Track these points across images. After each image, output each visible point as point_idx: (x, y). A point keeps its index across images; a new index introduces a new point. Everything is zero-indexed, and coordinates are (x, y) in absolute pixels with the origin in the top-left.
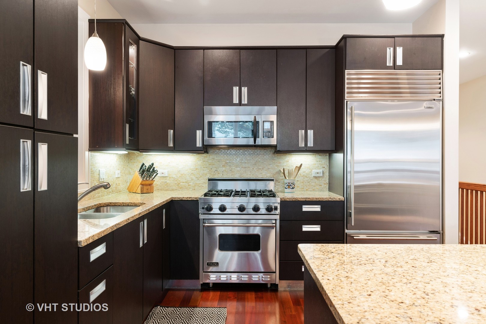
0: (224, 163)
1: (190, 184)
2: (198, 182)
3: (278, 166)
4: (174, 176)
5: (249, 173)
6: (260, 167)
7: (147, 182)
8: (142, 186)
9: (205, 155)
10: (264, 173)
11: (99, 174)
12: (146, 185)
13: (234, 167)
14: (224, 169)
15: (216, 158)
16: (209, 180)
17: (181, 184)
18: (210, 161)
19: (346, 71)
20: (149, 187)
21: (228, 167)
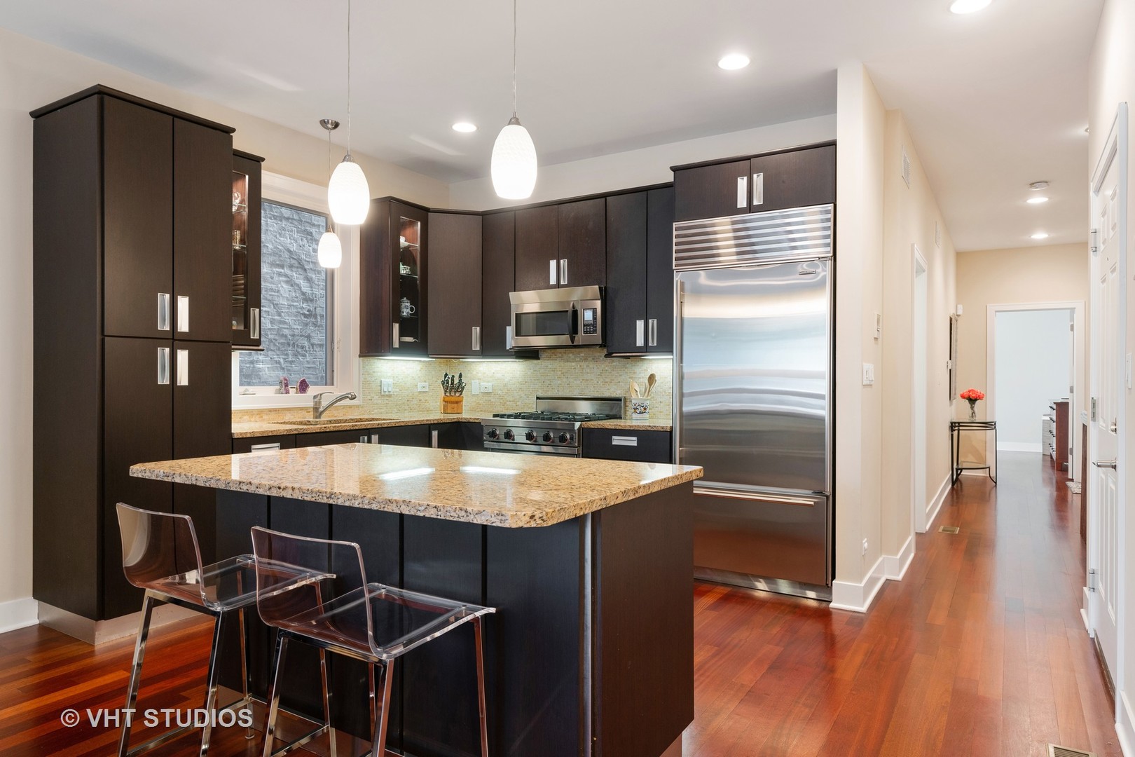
0: (560, 373)
1: (518, 403)
2: (527, 401)
3: (632, 378)
4: (500, 392)
5: (593, 389)
6: (607, 380)
7: (453, 399)
8: (444, 403)
9: (535, 361)
10: (612, 390)
11: (381, 386)
12: (452, 402)
13: (572, 380)
14: (559, 382)
15: (550, 366)
16: (538, 398)
17: (508, 403)
18: (542, 371)
19: (674, 224)
20: (456, 405)
21: (565, 380)
